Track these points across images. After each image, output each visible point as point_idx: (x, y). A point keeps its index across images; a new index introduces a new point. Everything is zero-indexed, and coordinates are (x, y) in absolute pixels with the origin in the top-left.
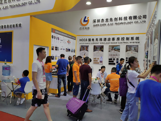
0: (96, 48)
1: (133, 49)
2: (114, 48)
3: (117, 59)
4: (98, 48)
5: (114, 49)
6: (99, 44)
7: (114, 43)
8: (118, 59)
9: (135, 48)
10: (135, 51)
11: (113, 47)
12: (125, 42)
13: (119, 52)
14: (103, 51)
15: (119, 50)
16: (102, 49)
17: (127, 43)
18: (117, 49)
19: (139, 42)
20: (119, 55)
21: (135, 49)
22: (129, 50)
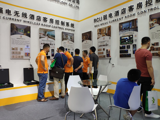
0: (17, 29)
1: (69, 37)
2: (47, 33)
3: (52, 50)
4: (20, 29)
5: (47, 35)
6: (21, 22)
7: (47, 26)
8: (54, 50)
9: (71, 36)
10: (71, 41)
11: (45, 31)
12: (60, 28)
13: (54, 39)
14: (29, 35)
15: (54, 37)
16: (28, 32)
17: (62, 29)
18: (51, 36)
19: (74, 31)
20: (54, 44)
21: (71, 38)
22: (65, 38)
